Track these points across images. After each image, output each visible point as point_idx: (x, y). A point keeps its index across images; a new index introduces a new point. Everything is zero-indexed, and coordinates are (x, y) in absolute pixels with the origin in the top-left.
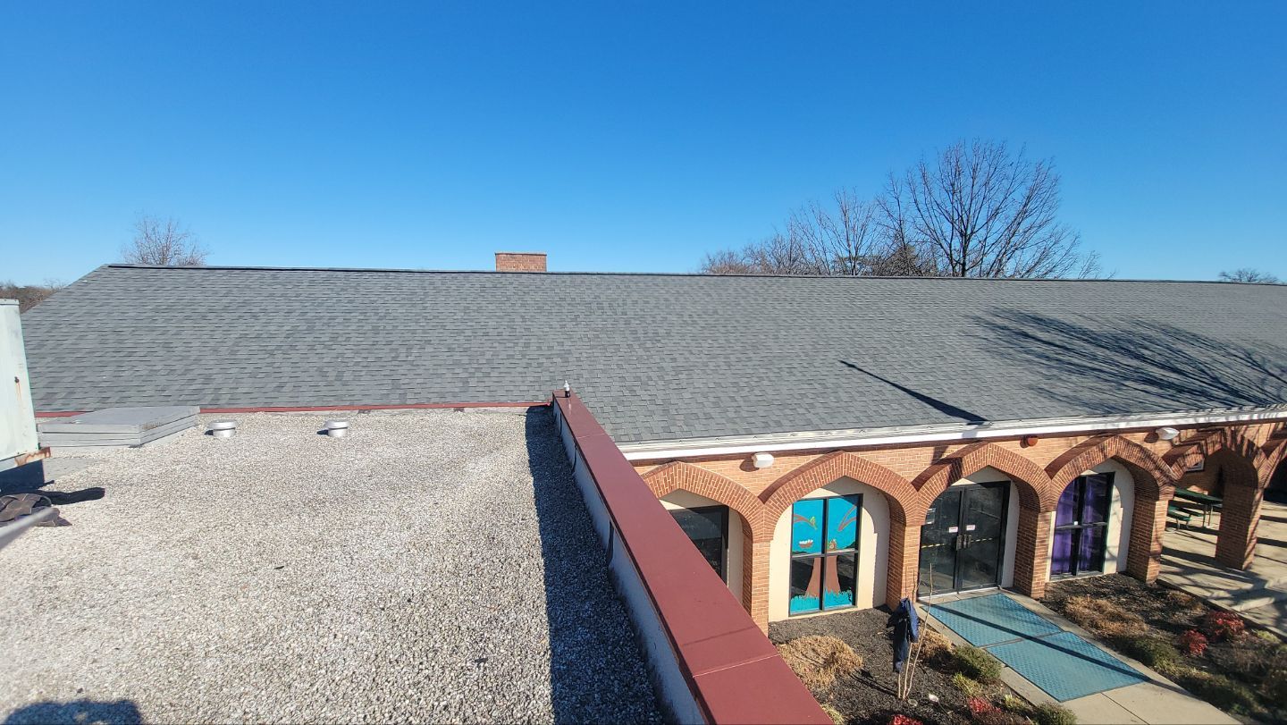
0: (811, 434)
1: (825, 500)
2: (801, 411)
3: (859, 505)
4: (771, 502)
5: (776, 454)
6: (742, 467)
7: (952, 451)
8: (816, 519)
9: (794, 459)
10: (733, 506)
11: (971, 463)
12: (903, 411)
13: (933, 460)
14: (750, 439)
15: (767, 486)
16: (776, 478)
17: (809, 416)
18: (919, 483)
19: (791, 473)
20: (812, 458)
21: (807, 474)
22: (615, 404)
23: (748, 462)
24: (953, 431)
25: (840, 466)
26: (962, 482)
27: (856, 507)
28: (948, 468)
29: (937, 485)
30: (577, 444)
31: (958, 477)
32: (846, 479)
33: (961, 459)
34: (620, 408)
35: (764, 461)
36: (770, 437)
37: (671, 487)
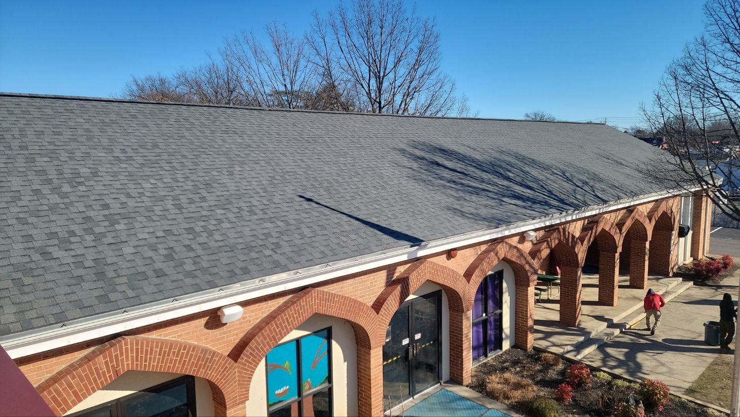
0: (284, 276)
1: (298, 341)
2: (268, 252)
3: (329, 338)
4: (243, 358)
5: (244, 304)
6: (208, 326)
7: (400, 270)
8: (290, 364)
9: (263, 305)
10: (200, 374)
11: (416, 282)
12: (360, 240)
13: (387, 282)
14: (216, 293)
15: (237, 341)
16: (247, 328)
17: (276, 257)
18: (378, 306)
19: (262, 321)
20: (281, 301)
21: (279, 320)
22: (19, 275)
23: (214, 319)
24: (400, 254)
25: (311, 305)
26: (411, 297)
27: (326, 341)
28: (399, 288)
29: (392, 306)
31: (407, 295)
32: (317, 316)
33: (408, 277)
34: (27, 280)
35: (233, 313)
36: (237, 287)
37: (116, 372)
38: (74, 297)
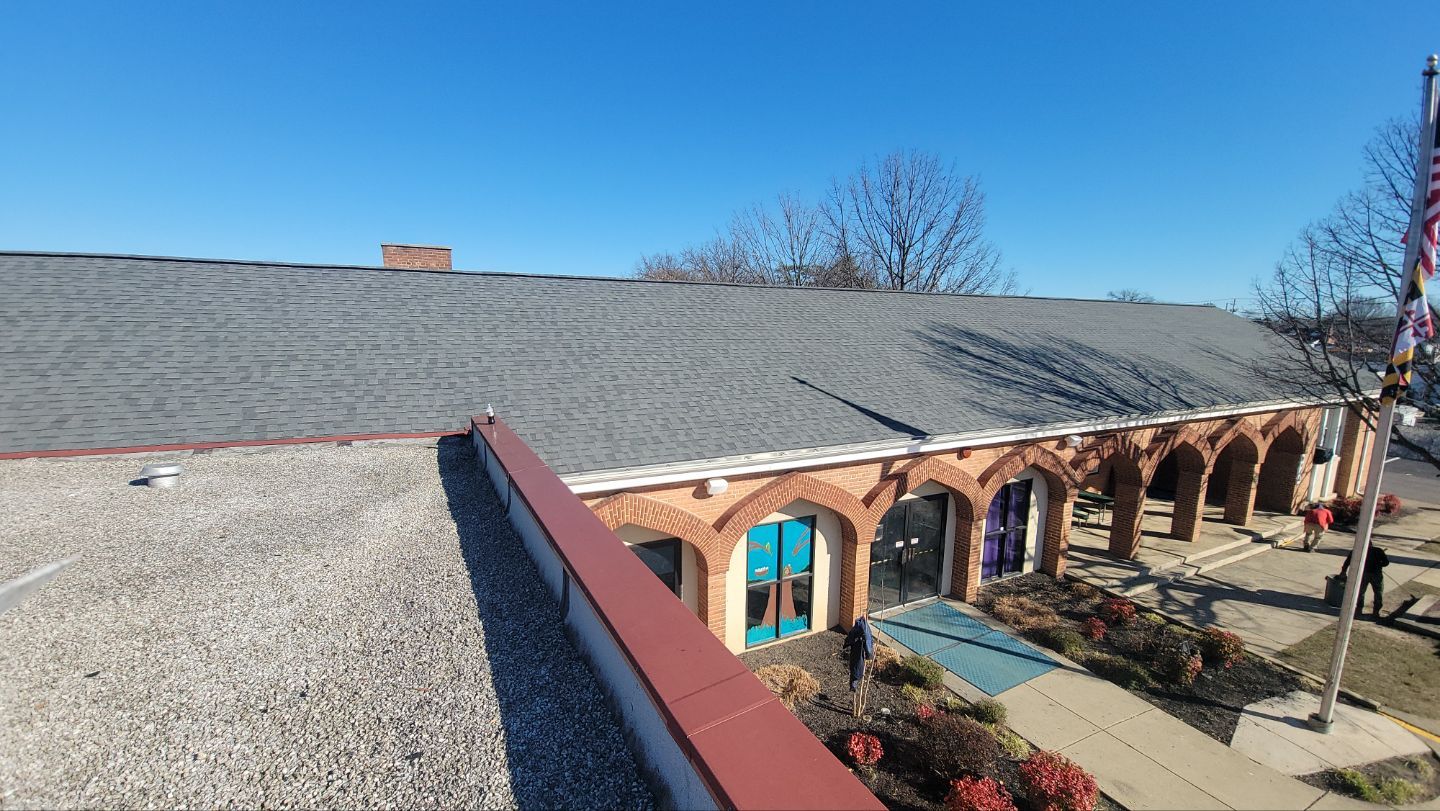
0: (767, 456)
1: (780, 525)
2: (755, 431)
3: (813, 528)
4: (726, 530)
5: (730, 479)
6: (695, 495)
7: (898, 465)
8: (770, 546)
9: (747, 483)
10: (687, 537)
11: (916, 478)
12: (854, 428)
13: (882, 477)
14: (704, 464)
15: (721, 514)
16: (731, 503)
17: (762, 436)
18: (868, 500)
19: (745, 498)
20: (766, 481)
21: (762, 499)
22: (549, 430)
23: (701, 489)
24: (898, 446)
25: (794, 489)
26: (908, 496)
27: (809, 530)
28: (895, 483)
29: (885, 502)
30: (511, 479)
31: (904, 493)
32: (801, 501)
33: (906, 473)
34: (555, 435)
35: (718, 487)
36: (722, 461)
37: (618, 522)
38: (588, 453)
